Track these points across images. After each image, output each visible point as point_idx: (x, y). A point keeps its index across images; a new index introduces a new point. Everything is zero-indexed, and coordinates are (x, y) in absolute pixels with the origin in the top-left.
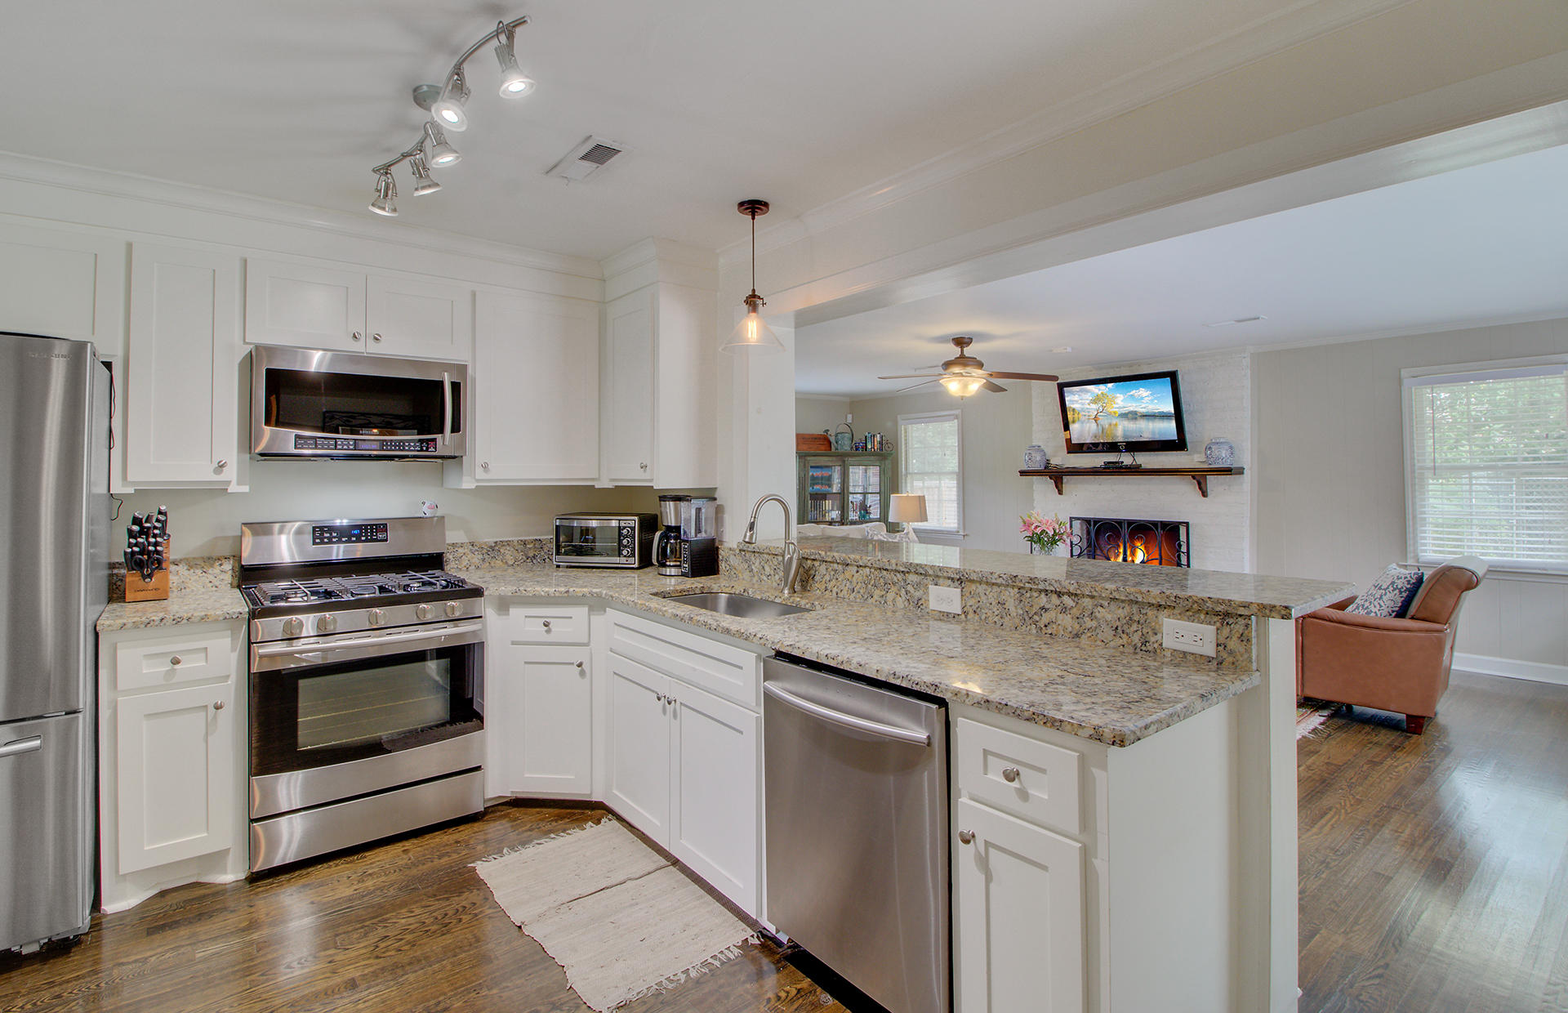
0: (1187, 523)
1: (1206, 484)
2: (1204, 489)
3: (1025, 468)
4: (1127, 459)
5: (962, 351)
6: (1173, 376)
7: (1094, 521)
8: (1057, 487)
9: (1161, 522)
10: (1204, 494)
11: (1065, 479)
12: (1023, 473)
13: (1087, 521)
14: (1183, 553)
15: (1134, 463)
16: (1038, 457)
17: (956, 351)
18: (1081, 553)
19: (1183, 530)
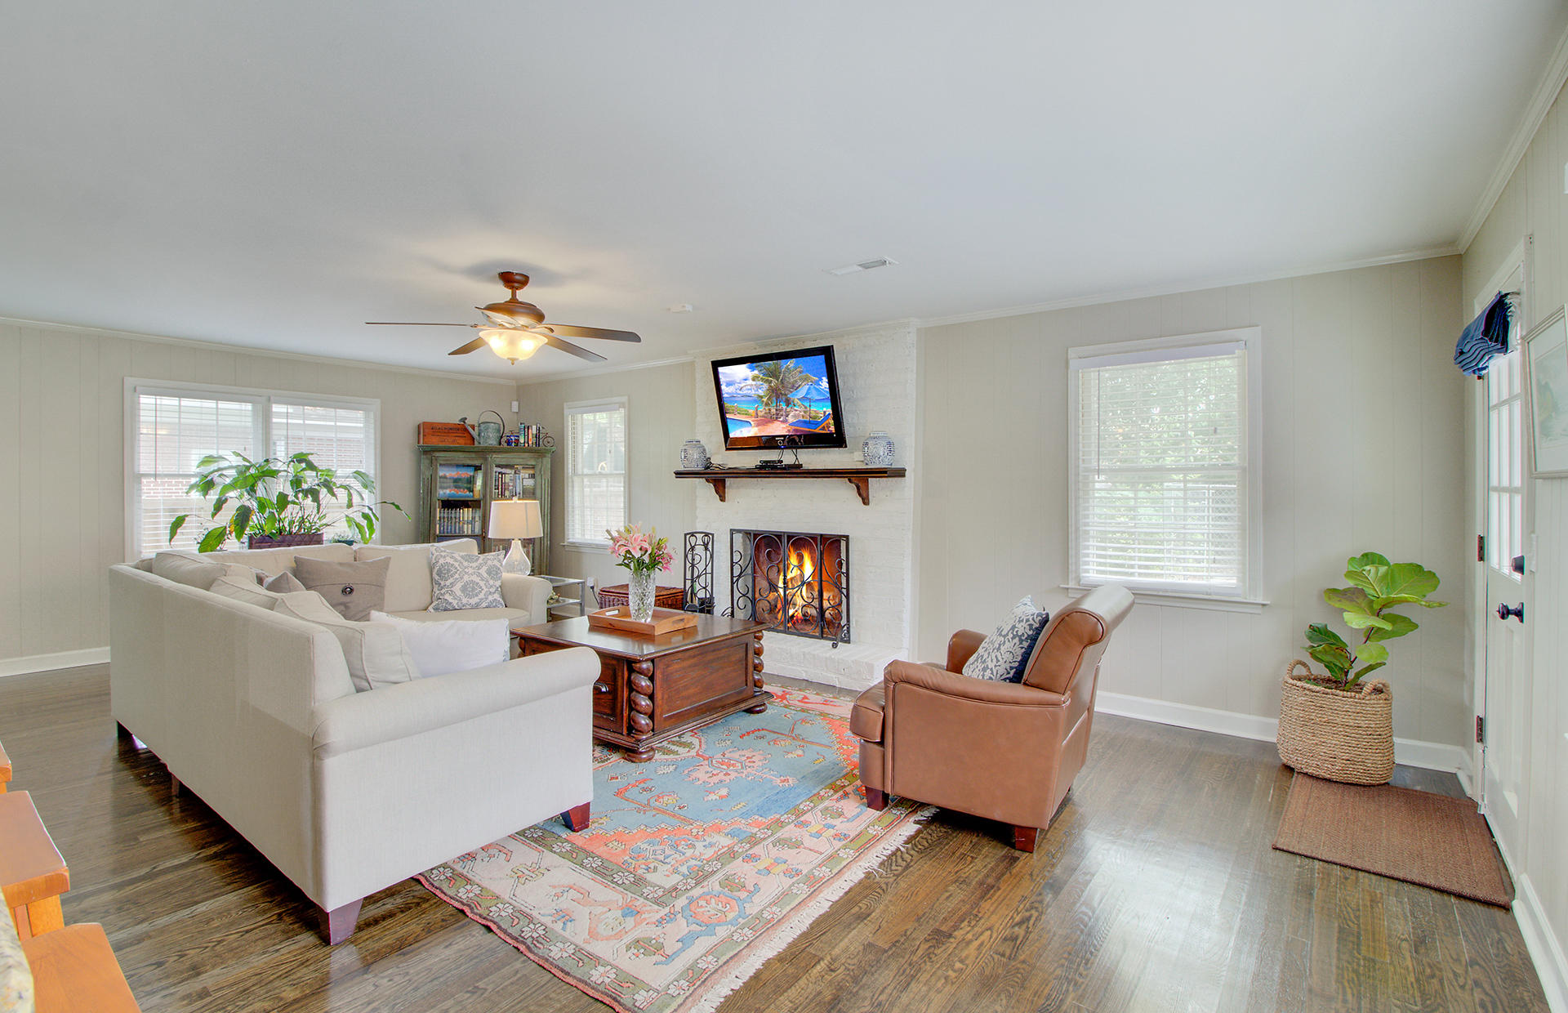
0: (847, 537)
1: (868, 489)
2: (864, 495)
3: (681, 469)
4: (788, 457)
5: (514, 294)
6: (827, 352)
7: (754, 534)
8: (717, 492)
9: (821, 535)
10: (866, 501)
11: (728, 482)
12: (679, 474)
13: (747, 533)
14: (843, 573)
15: (797, 463)
16: (695, 455)
17: (503, 294)
18: (741, 573)
19: (843, 544)
